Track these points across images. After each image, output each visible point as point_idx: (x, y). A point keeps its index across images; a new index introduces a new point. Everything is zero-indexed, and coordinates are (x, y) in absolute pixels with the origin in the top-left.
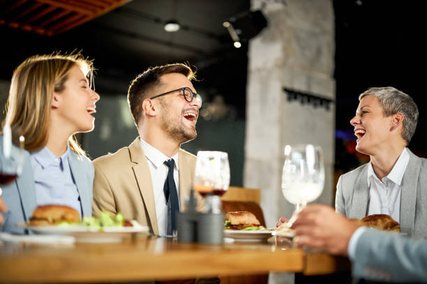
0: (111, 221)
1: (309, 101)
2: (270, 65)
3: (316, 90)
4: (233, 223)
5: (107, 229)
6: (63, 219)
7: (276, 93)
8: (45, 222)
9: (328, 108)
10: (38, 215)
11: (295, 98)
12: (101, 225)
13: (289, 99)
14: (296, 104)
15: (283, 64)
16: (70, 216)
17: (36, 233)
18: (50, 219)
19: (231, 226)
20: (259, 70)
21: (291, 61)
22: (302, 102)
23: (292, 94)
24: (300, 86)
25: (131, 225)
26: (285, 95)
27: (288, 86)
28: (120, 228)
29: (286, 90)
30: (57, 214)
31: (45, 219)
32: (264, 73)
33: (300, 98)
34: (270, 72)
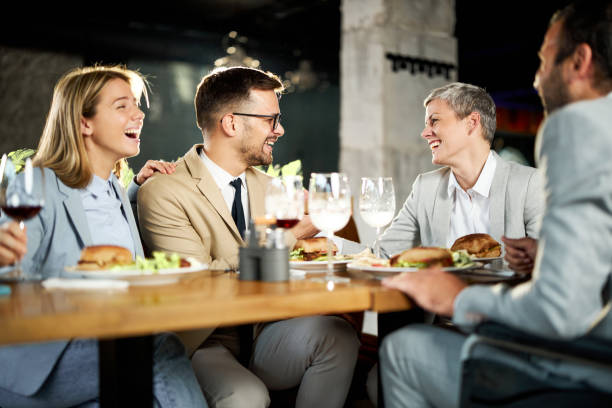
0: (165, 262)
1: (422, 70)
2: (368, 23)
3: (431, 54)
4: (307, 251)
5: (162, 271)
6: (115, 261)
7: (377, 60)
8: (94, 266)
9: (448, 77)
10: (87, 259)
11: (404, 67)
12: (156, 267)
13: (395, 69)
14: (405, 74)
15: (386, 22)
16: (121, 258)
17: (84, 277)
18: (101, 262)
20: (354, 30)
21: (396, 17)
22: (413, 72)
23: (398, 61)
24: (408, 50)
25: (189, 264)
26: (389, 63)
27: (393, 51)
28: (177, 269)
29: (389, 56)
30: (107, 255)
31: (94, 262)
32: (361, 34)
33: (409, 65)
34: (369, 32)
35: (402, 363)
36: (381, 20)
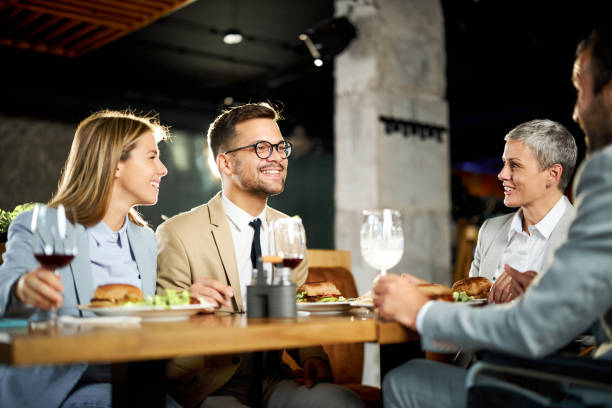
0: (177, 299)
1: (414, 132)
2: (362, 87)
3: (423, 117)
4: (310, 294)
5: (173, 307)
6: (127, 298)
7: (371, 124)
8: (108, 303)
9: (440, 139)
10: (100, 297)
11: (396, 129)
12: (168, 303)
13: (388, 131)
14: (398, 137)
15: (379, 86)
16: (133, 295)
17: (99, 314)
18: (113, 300)
19: (308, 298)
20: (348, 94)
21: (389, 81)
22: (406, 134)
23: (391, 124)
24: (401, 113)
25: (199, 302)
26: (382, 126)
27: (386, 113)
28: (187, 305)
29: (383, 119)
30: (120, 293)
31: (108, 300)
32: (355, 98)
33: (402, 128)
34: (362, 96)
35: (406, 396)
36: (374, 84)
